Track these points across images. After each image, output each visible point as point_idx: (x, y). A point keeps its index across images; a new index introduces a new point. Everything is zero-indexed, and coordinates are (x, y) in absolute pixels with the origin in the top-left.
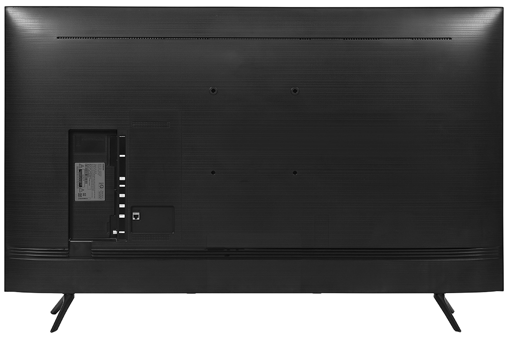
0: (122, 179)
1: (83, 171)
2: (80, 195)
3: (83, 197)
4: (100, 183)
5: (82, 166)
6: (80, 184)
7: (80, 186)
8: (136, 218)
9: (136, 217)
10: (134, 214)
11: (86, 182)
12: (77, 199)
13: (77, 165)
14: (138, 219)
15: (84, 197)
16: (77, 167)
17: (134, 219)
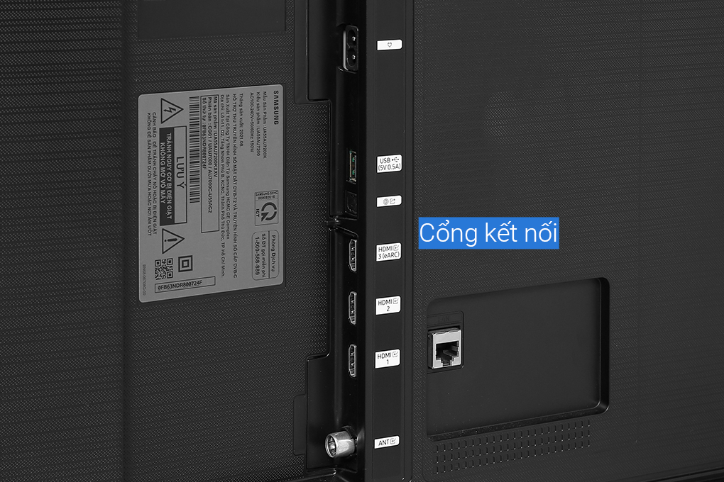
0: (389, 164)
1: (180, 136)
2: (163, 268)
3: (178, 277)
4: (260, 195)
5: (175, 109)
6: (163, 207)
7: (167, 219)
8: (446, 359)
9: (447, 350)
10: (440, 338)
11: (195, 197)
12: (149, 291)
13: (148, 104)
14: (457, 361)
15: (187, 276)
16: (151, 119)
17: (437, 364)
